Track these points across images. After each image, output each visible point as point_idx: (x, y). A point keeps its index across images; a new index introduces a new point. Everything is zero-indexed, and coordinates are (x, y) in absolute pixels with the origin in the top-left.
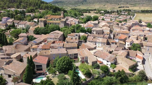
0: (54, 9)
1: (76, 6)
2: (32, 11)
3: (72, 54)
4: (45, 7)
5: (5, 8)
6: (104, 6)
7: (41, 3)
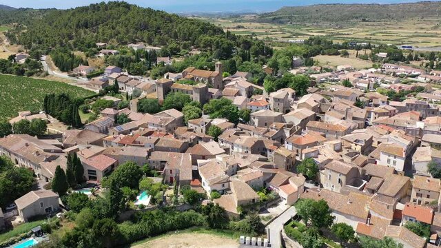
0: (223, 48)
2: (174, 53)
3: (157, 162)
4: (204, 44)
5: (126, 43)
7: (200, 33)
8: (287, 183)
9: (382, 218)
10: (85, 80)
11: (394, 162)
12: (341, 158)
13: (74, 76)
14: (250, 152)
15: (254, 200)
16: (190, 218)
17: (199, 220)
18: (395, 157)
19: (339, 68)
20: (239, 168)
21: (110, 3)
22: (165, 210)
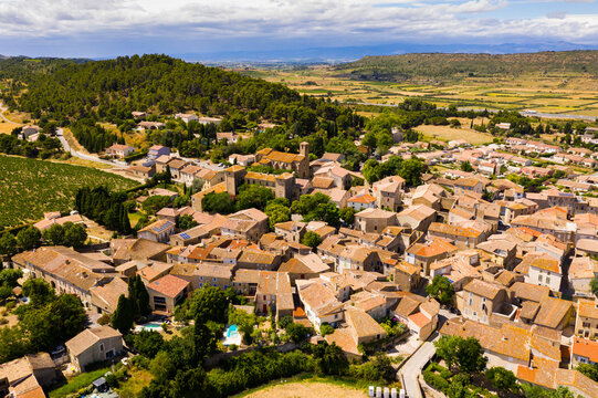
0: (303, 120)
2: (237, 126)
3: (244, 284)
4: (278, 113)
5: (170, 112)
6: (563, 86)
7: (271, 99)
8: (417, 311)
9: (547, 358)
10: (123, 165)
11: (548, 280)
12: (479, 275)
13: (107, 158)
14: (361, 268)
15: (378, 336)
16: (298, 362)
17: (308, 364)
18: (549, 273)
19: (451, 144)
20: (352, 292)
21: (145, 56)
22: (264, 351)
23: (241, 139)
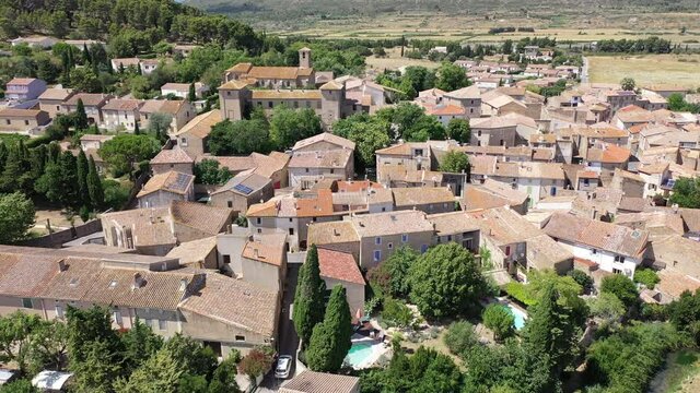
1: (296, 29)
23: (163, 64)
